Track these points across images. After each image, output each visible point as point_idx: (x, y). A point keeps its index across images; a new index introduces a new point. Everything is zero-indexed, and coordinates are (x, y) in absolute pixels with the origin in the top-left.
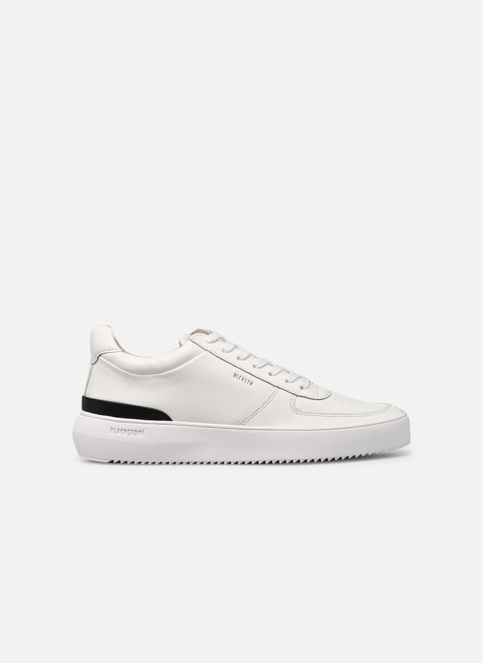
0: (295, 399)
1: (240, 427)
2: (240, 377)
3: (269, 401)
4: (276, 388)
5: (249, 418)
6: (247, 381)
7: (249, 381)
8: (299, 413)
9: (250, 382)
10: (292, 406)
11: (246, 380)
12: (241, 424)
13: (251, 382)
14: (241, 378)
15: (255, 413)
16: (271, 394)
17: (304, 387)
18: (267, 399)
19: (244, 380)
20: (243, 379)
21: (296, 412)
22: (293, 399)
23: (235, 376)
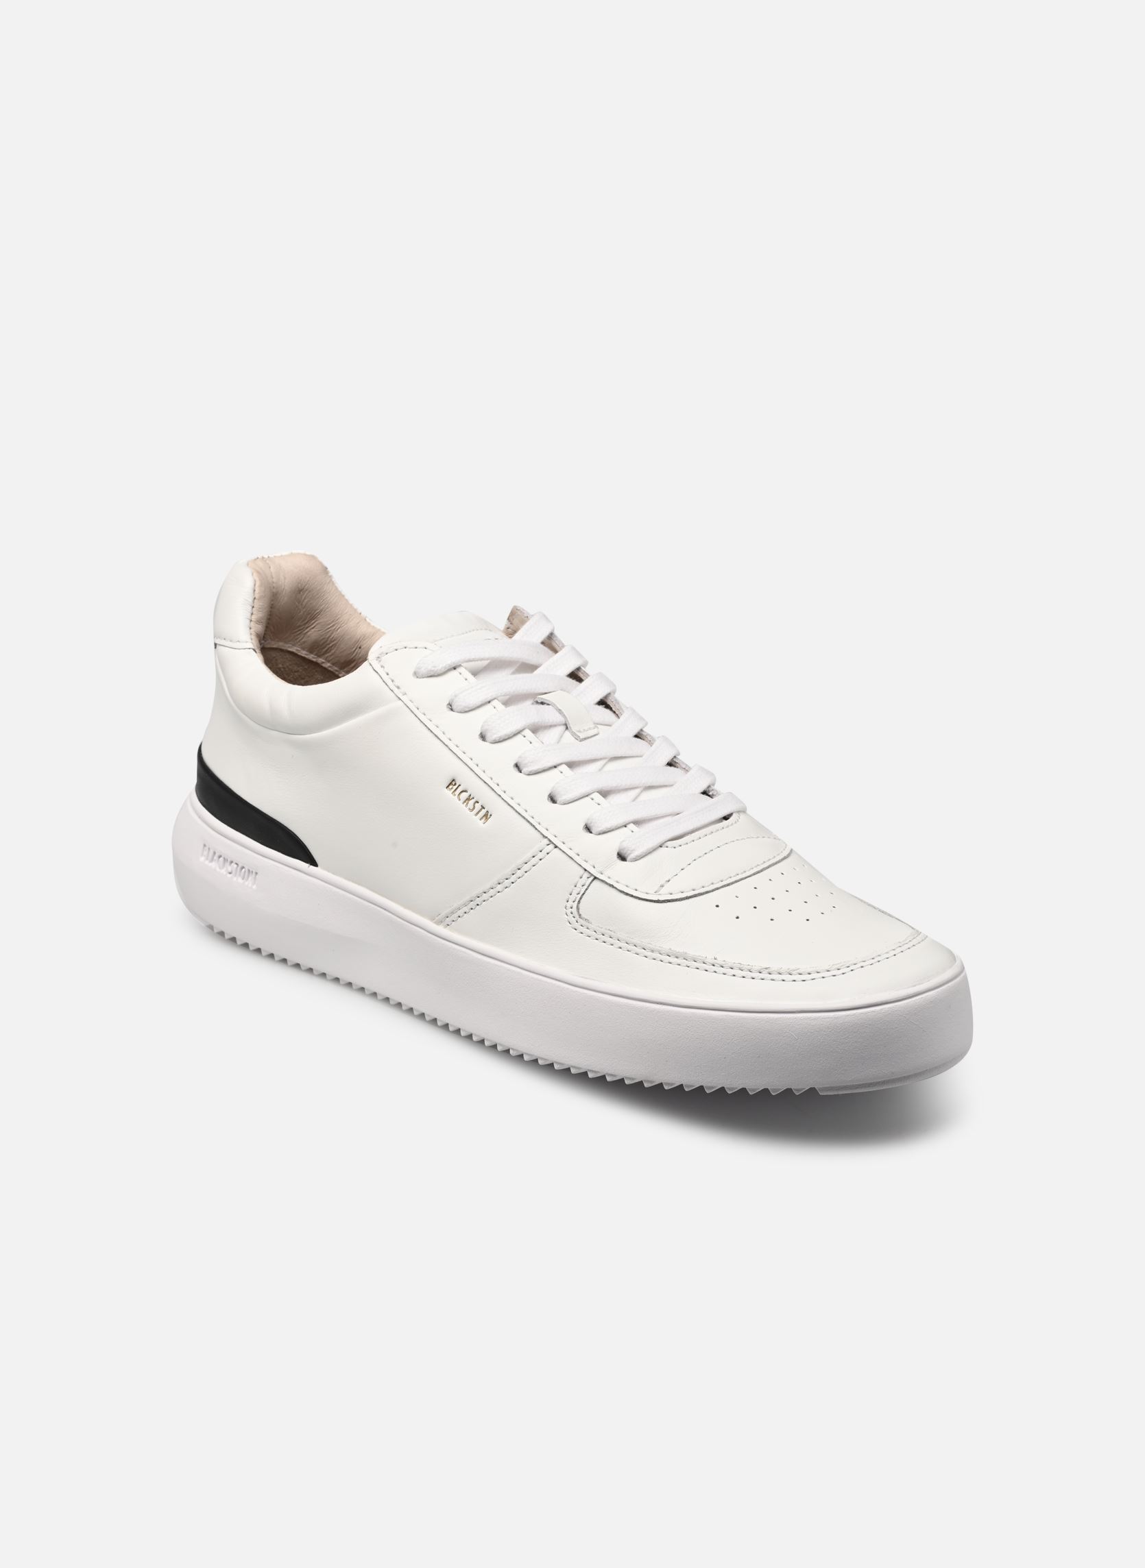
0: (585, 887)
1: (440, 929)
2: (464, 793)
3: (513, 878)
4: (548, 842)
5: (460, 913)
6: (478, 806)
7: (483, 808)
8: (584, 929)
9: (484, 811)
10: (569, 905)
11: (476, 804)
12: (442, 922)
13: (487, 812)
14: (465, 795)
15: (474, 902)
16: (525, 858)
17: (630, 854)
18: (508, 871)
19: (471, 802)
20: (468, 799)
21: (577, 925)
22: (579, 885)
23: (450, 787)
